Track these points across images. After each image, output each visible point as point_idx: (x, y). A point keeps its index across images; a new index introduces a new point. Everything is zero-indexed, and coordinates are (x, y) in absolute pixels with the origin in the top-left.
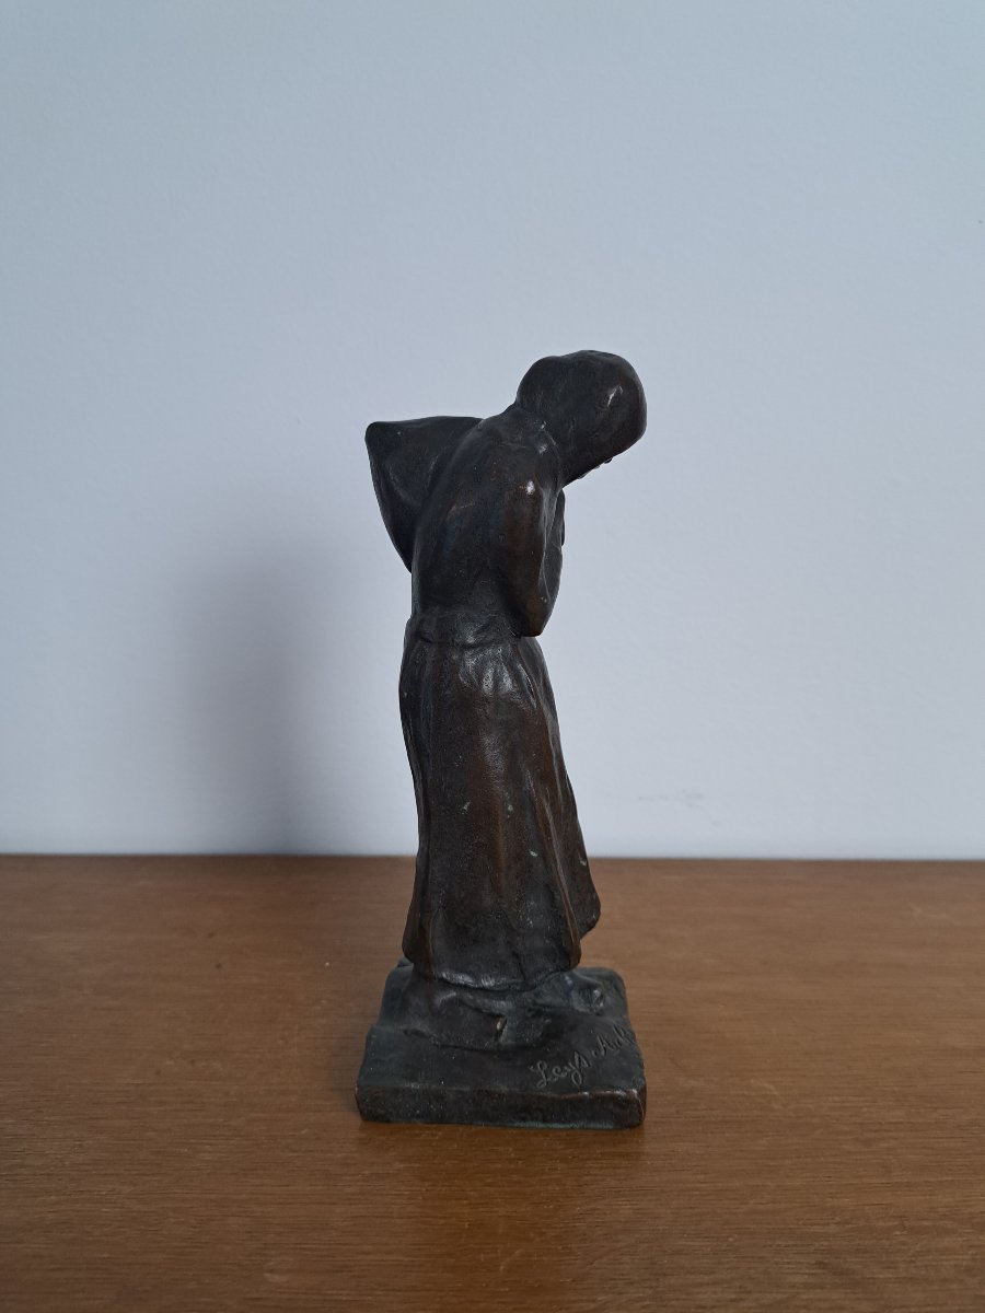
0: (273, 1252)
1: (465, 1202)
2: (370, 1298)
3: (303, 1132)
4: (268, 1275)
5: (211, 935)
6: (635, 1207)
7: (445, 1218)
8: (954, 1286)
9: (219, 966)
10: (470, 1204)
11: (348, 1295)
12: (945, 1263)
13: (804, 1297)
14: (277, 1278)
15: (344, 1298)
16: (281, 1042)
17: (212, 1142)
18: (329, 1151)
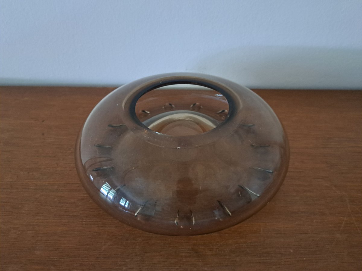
0: (39, 243)
1: (97, 226)
2: (62, 260)
3: (56, 200)
4: (35, 251)
5: (43, 121)
7: (90, 231)
8: (227, 257)
9: (43, 134)
10: (98, 226)
11: (57, 258)
12: (228, 249)
13: (184, 260)
14: (38, 253)
15: (55, 260)
16: (56, 165)
17: (29, 203)
18: (62, 207)
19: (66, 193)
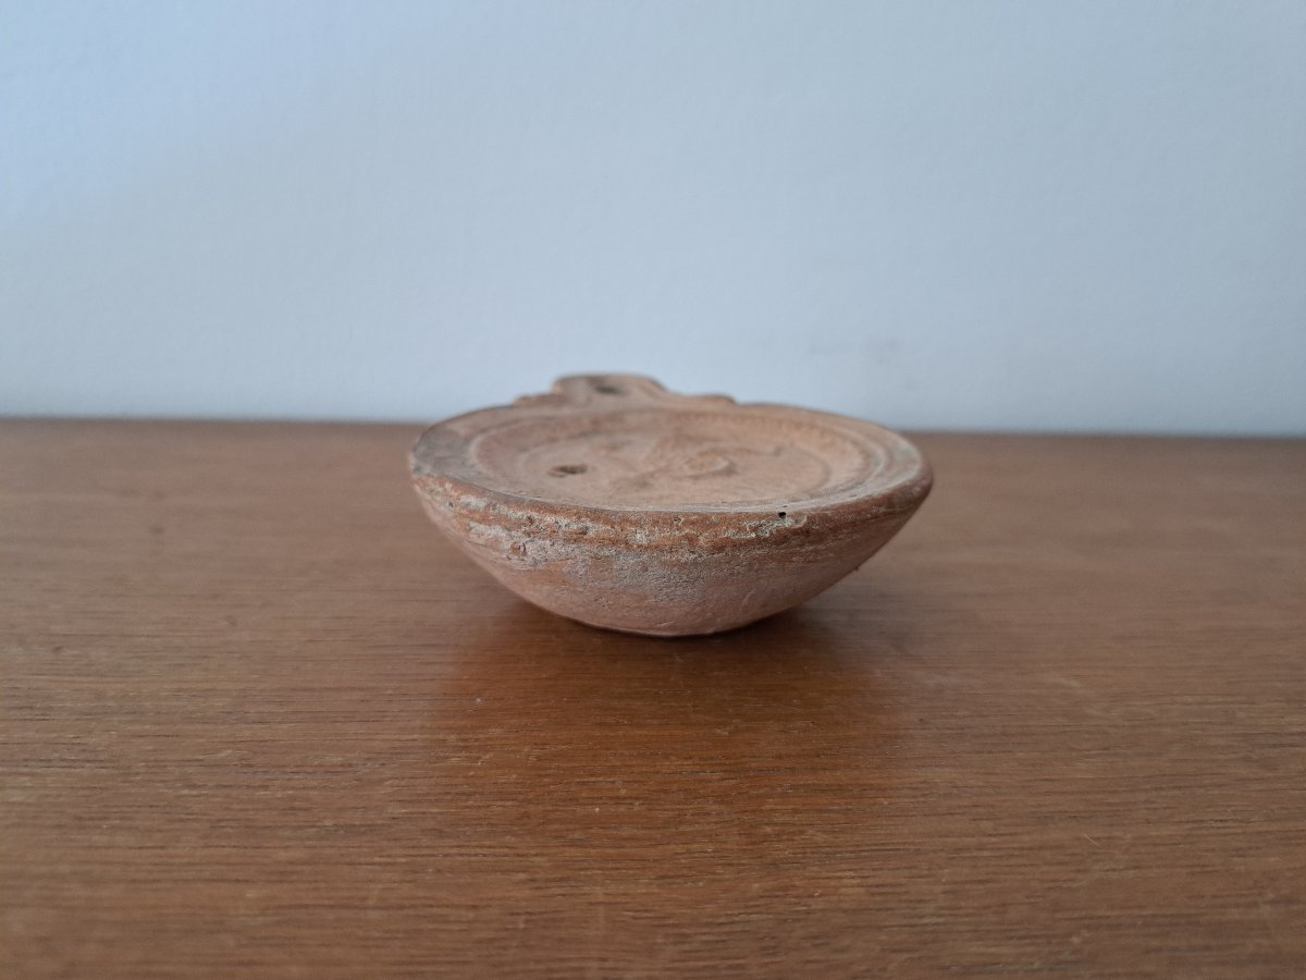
6: (870, 881)
7: (474, 907)
10: (532, 880)
16: (224, 623)
17: (39, 771)
18: (266, 787)
19: (285, 726)
